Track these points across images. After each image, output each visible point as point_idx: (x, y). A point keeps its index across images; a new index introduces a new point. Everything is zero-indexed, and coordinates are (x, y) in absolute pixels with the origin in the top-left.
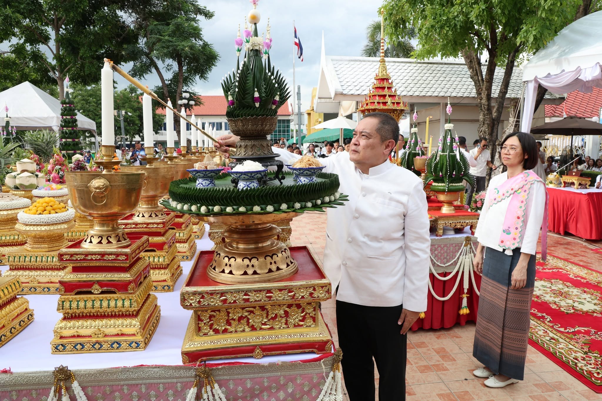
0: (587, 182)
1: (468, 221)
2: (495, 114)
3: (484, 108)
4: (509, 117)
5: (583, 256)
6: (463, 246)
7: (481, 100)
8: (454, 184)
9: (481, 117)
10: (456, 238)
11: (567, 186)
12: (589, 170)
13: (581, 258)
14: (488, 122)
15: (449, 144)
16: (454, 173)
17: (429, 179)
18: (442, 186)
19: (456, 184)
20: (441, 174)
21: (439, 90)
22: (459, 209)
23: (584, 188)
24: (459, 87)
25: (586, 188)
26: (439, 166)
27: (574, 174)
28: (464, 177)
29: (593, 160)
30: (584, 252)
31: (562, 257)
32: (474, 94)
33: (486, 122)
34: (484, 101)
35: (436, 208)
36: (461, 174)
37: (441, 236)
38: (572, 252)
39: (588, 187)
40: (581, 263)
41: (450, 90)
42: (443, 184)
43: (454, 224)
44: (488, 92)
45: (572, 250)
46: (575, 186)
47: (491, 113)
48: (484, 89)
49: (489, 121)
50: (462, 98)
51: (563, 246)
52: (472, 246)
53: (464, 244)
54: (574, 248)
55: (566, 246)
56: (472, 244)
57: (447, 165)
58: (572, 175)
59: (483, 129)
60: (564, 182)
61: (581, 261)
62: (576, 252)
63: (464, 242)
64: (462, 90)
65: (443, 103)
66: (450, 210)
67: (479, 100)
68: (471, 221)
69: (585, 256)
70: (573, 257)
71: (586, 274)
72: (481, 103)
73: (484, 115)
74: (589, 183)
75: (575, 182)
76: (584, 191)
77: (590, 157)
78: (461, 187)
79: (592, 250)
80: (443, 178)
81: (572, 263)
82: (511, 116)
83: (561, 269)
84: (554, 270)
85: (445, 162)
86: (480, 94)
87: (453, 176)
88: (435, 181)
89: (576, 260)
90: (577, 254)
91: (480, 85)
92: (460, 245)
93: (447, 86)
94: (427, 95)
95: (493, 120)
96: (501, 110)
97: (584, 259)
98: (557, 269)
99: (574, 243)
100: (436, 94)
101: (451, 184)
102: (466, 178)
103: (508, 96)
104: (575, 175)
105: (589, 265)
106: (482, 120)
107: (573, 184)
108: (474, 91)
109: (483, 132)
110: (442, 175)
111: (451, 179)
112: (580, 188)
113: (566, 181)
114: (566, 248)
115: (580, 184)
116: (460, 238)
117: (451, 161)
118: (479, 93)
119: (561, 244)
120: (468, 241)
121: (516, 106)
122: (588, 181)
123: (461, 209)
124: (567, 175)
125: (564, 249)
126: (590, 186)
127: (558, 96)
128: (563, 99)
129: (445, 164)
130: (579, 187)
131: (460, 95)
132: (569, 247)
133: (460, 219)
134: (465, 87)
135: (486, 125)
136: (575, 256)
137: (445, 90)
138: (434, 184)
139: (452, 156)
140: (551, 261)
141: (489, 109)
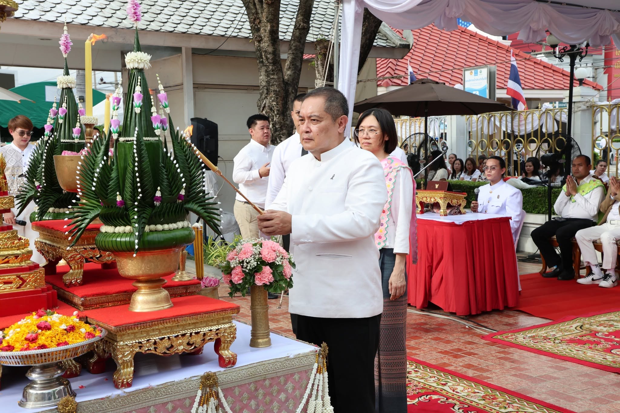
0: (461, 202)
1: (205, 330)
2: (289, 72)
3: (267, 59)
4: (315, 78)
5: (470, 354)
6: (196, 405)
7: (259, 42)
8: (160, 227)
9: (262, 79)
10: (173, 384)
11: (427, 211)
12: (455, 180)
13: (467, 359)
14: (275, 88)
15: (138, 110)
16: (158, 194)
17: (90, 216)
18: (125, 234)
19: (166, 227)
20: (119, 198)
21: (176, 19)
22: (187, 294)
23: (455, 214)
24: (217, 15)
25: (460, 213)
26: (114, 175)
27: (437, 186)
28: (190, 205)
29: (461, 161)
30: (470, 343)
31: (433, 362)
32: (246, 31)
33: (272, 88)
34: (266, 45)
35: (121, 297)
36: (180, 197)
37: (129, 385)
38: (448, 348)
39: (463, 210)
40: (470, 373)
41: (199, 21)
42: (128, 228)
43: (167, 344)
44: (272, 27)
45: (448, 342)
46: (442, 210)
47: (281, 70)
48: (264, 20)
49: (279, 86)
50: (223, 39)
51: (430, 336)
52: (223, 400)
53: (197, 399)
54: (451, 338)
55: (436, 334)
56: (221, 395)
57: (134, 172)
58: (434, 189)
59: (267, 102)
60: (421, 203)
61: (469, 366)
62: (456, 346)
63: (199, 393)
64: (224, 23)
65: (187, 49)
66: (157, 302)
67: (256, 44)
68: (214, 328)
69: (475, 354)
70: (453, 360)
71: (484, 398)
72: (259, 50)
73: (268, 74)
74: (464, 204)
75: (441, 202)
76: (459, 219)
77: (456, 156)
78: (179, 234)
79: (483, 337)
80: (126, 209)
81: (454, 374)
82: (317, 75)
83: (435, 393)
84: (422, 399)
85: (130, 162)
86: (258, 30)
87: (157, 203)
88: (108, 219)
89: (457, 365)
90: (459, 350)
91: (257, 13)
92: (187, 402)
93: (192, 13)
94: (150, 28)
95: (286, 84)
96: (298, 64)
97: (474, 361)
98: (427, 394)
99: (449, 324)
100: (168, 27)
101: (152, 227)
102: (195, 207)
103: (310, 38)
104: (439, 189)
105: (485, 374)
106: (264, 84)
107: (436, 205)
108: (247, 25)
109: (267, 109)
110: (123, 202)
111: (149, 211)
112: (450, 214)
113: (424, 200)
114: (436, 339)
115: (449, 206)
116: (187, 381)
117: (146, 160)
118: (255, 29)
119: (427, 331)
120: (211, 386)
121: (325, 55)
122: (460, 199)
123: (192, 293)
124: (425, 189)
125: (433, 342)
126: (465, 207)
127: (398, 43)
128: (406, 48)
129: (130, 169)
130: (448, 211)
131: (219, 32)
132: (442, 336)
133: (184, 327)
134: (229, 16)
135: (272, 94)
136: (456, 356)
137: (189, 20)
138: (105, 229)
139: (150, 145)
140: (413, 375)
141: (277, 62)
